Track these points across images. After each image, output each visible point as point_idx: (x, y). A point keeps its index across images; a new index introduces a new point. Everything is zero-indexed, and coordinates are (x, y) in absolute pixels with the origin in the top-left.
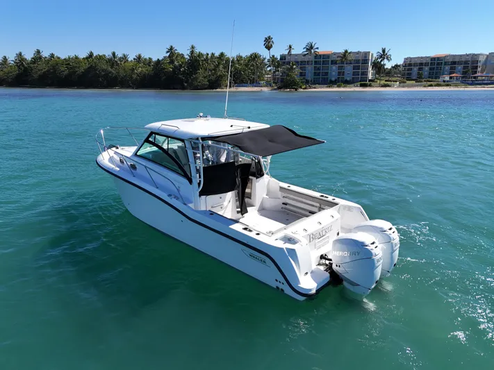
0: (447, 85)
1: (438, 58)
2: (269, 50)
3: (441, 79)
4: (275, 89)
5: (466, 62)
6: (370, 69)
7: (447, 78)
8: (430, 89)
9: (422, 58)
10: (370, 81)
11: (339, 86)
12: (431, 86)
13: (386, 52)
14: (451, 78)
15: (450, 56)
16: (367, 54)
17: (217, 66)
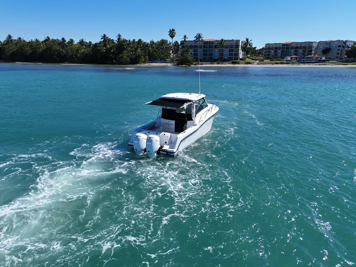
0: (287, 63)
1: (287, 44)
2: (172, 38)
3: (285, 59)
4: (175, 65)
5: (305, 48)
6: (240, 51)
7: (289, 58)
8: (276, 66)
9: (277, 44)
10: (240, 59)
11: (218, 63)
12: (277, 63)
13: (249, 40)
14: (291, 58)
15: (295, 43)
16: (238, 41)
17: (137, 49)
